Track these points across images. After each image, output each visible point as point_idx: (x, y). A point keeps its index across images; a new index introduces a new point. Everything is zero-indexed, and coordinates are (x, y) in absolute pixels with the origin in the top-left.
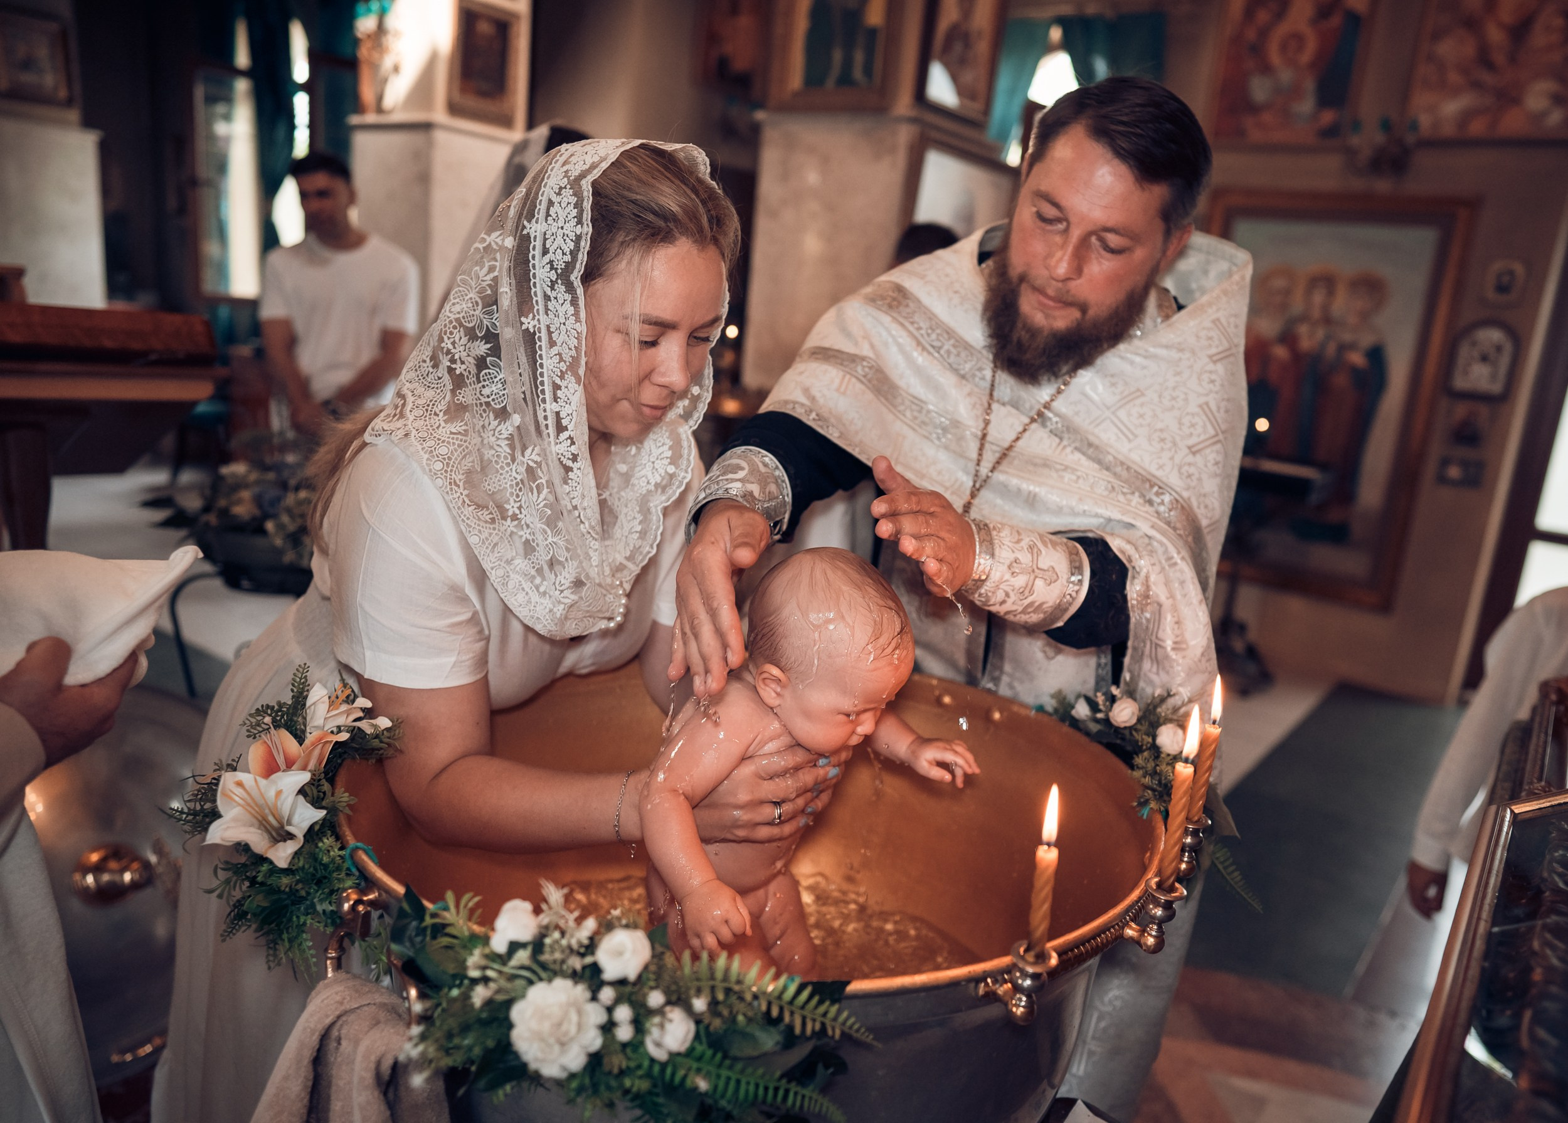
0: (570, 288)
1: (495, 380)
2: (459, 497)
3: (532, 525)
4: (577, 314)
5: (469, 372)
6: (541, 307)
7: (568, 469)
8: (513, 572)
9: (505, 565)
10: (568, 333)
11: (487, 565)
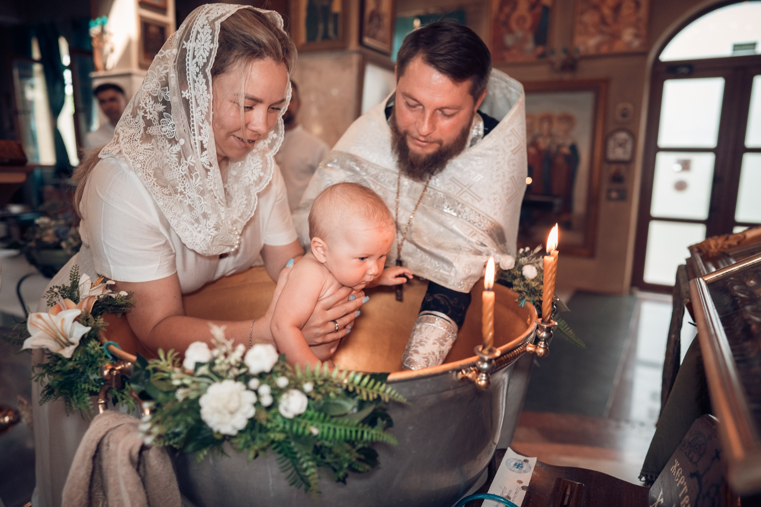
0: (205, 76)
1: (169, 124)
2: (151, 182)
3: (192, 197)
4: (208, 89)
5: (155, 118)
6: (192, 86)
7: (207, 170)
8: (182, 221)
9: (178, 217)
10: (204, 100)
11: (168, 217)
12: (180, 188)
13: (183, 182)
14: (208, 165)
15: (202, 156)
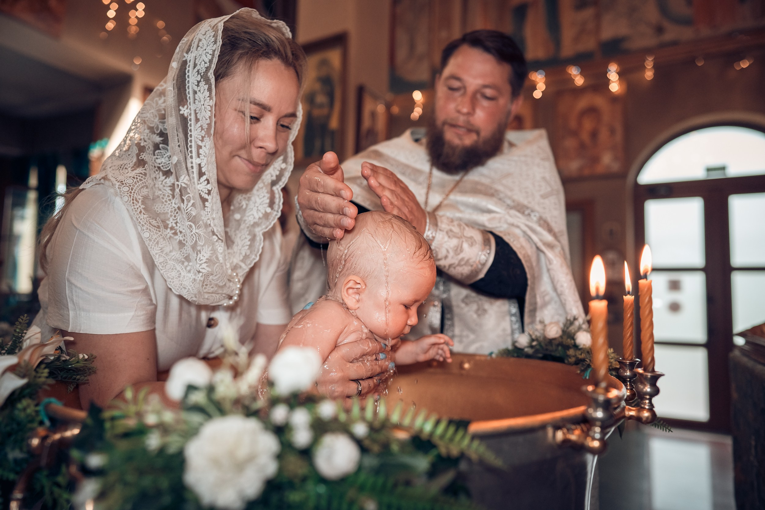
0: (207, 81)
1: (164, 156)
2: (138, 208)
3: (183, 231)
5: (149, 147)
6: (192, 100)
7: (204, 200)
8: (170, 260)
9: (165, 256)
10: (205, 110)
11: (153, 253)
12: (171, 223)
13: (175, 216)
14: (205, 193)
15: (199, 182)
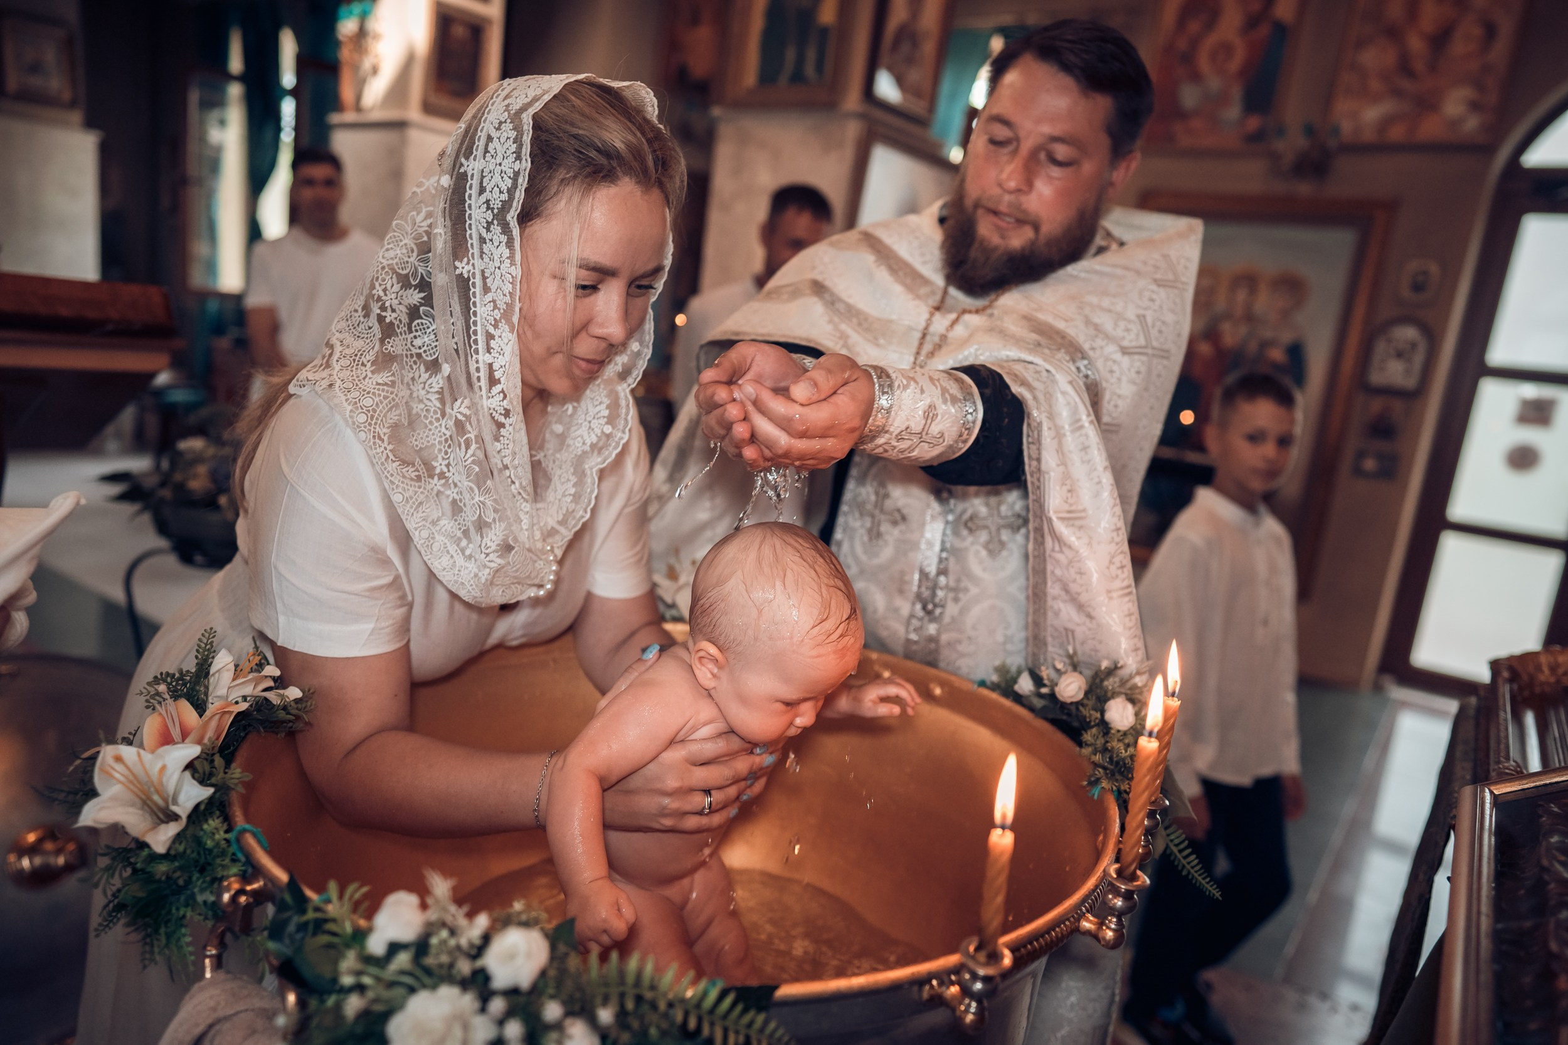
0: (506, 229)
1: (428, 331)
2: (383, 452)
3: (459, 484)
4: (512, 257)
5: (400, 321)
6: (476, 251)
7: (500, 425)
8: (438, 534)
9: (430, 526)
10: (503, 278)
11: (410, 525)
12: (439, 465)
13: (446, 453)
14: (501, 414)
15: (489, 394)
